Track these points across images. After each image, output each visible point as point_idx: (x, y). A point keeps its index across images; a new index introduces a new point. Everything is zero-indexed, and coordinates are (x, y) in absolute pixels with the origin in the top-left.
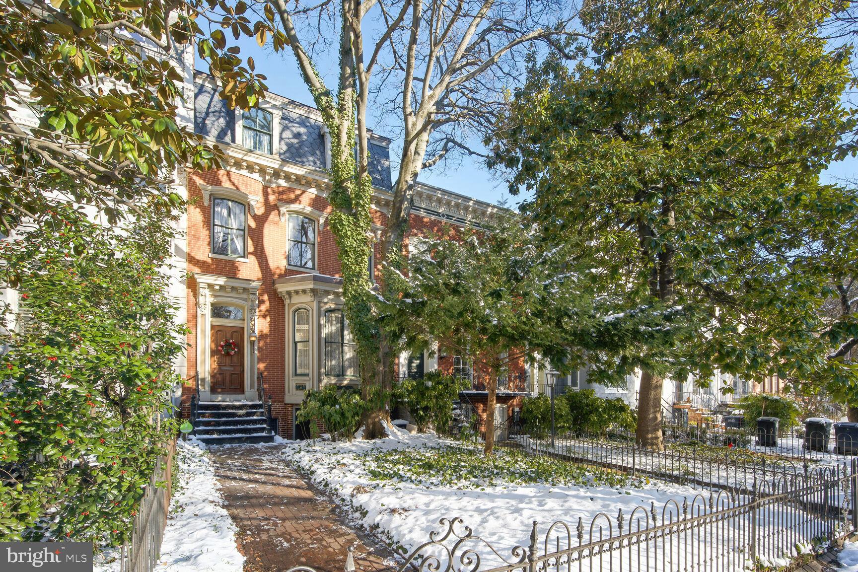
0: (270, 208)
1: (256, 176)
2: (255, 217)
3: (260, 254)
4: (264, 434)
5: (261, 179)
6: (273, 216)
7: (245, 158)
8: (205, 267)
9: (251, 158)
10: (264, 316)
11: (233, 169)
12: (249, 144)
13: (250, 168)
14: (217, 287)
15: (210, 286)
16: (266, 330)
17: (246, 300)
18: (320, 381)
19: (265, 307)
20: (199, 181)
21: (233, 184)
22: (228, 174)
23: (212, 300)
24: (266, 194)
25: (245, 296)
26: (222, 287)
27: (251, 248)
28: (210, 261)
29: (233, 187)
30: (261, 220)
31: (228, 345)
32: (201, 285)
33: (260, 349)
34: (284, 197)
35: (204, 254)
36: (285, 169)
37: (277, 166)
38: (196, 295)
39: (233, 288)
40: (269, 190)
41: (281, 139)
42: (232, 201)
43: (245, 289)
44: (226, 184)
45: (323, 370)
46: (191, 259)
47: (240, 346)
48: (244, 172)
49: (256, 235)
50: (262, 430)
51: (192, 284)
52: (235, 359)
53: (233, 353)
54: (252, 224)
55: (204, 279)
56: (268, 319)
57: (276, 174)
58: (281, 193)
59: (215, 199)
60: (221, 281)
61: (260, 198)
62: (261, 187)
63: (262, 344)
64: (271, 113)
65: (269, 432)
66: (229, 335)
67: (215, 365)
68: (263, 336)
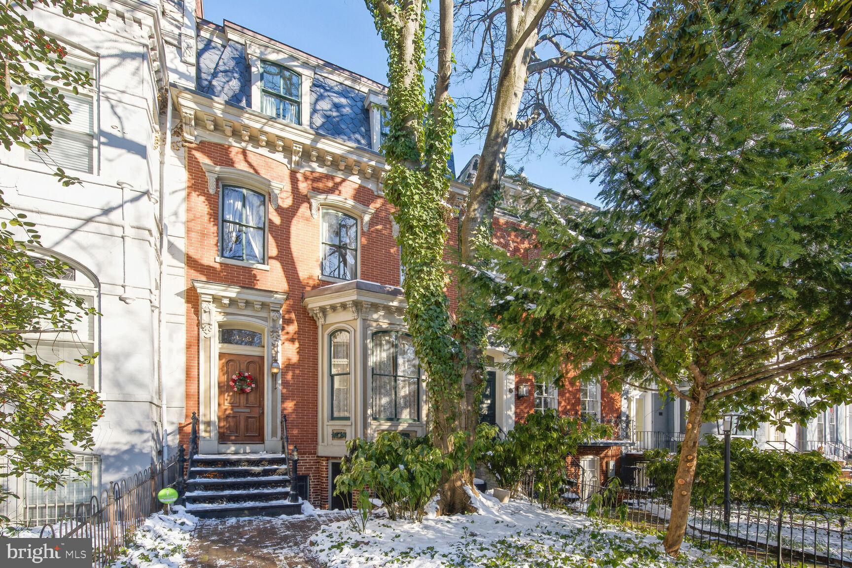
0: (300, 199)
1: (279, 156)
2: (279, 210)
3: (286, 259)
4: (287, 502)
5: (285, 161)
6: (304, 209)
7: (267, 129)
8: (211, 274)
9: (274, 130)
10: (292, 340)
11: (250, 147)
12: (271, 111)
13: (271, 145)
14: (226, 301)
15: (216, 300)
16: (295, 358)
17: (265, 319)
18: (365, 425)
19: (292, 328)
20: (203, 159)
21: (251, 165)
22: (244, 152)
23: (221, 318)
24: (294, 180)
25: (263, 314)
26: (233, 301)
27: (273, 251)
28: (217, 266)
29: (252, 171)
30: (288, 214)
31: (242, 379)
32: (204, 297)
33: (285, 384)
34: (321, 185)
35: (211, 258)
36: (319, 146)
37: (308, 142)
38: (197, 312)
39: (248, 303)
40: (300, 176)
41: (314, 111)
42: (247, 189)
43: (264, 305)
44: (241, 165)
45: (369, 412)
46: (192, 263)
47: (257, 381)
48: (264, 151)
49: (282, 235)
50: (285, 495)
51: (192, 297)
52: (252, 398)
53: (248, 389)
54: (277, 220)
55: (208, 289)
56: (297, 345)
57: (306, 155)
58: (316, 180)
59: (226, 187)
60: (232, 292)
61: (288, 186)
62: (287, 173)
63: (289, 376)
64: (299, 75)
65: (295, 499)
66: (243, 367)
67: (227, 405)
68: (289, 366)
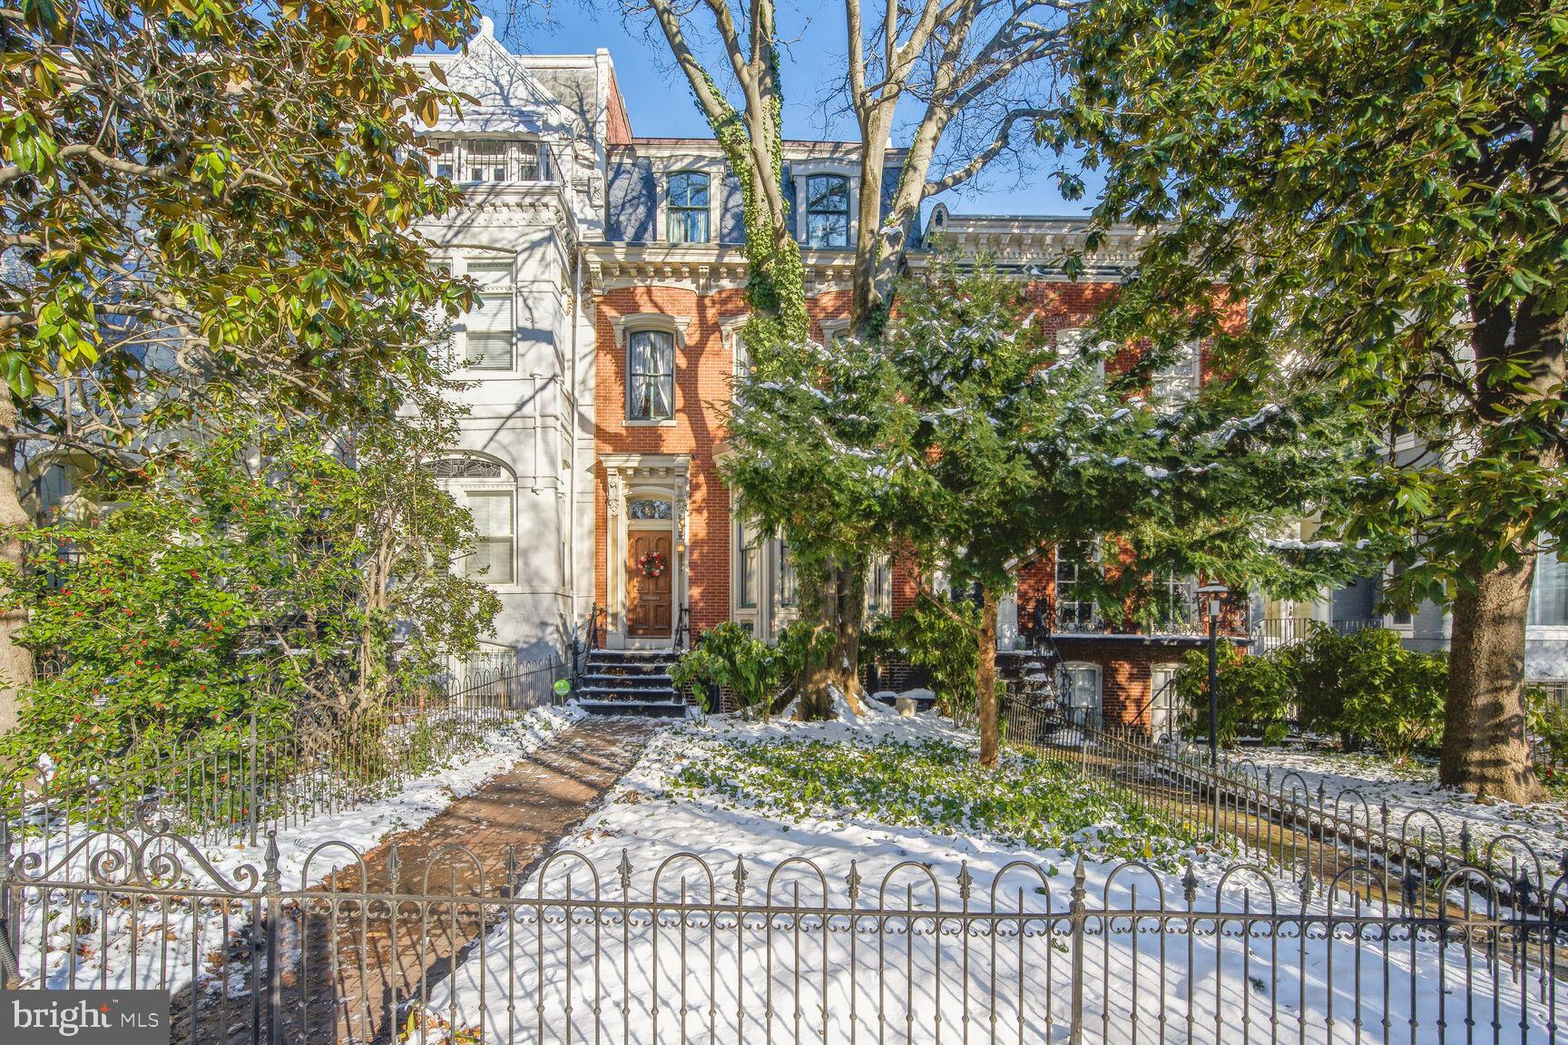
0: (708, 329)
1: (687, 284)
2: (687, 351)
3: (693, 409)
4: (671, 703)
5: (693, 287)
6: (712, 343)
7: (669, 259)
8: (618, 443)
9: (676, 258)
10: (699, 511)
11: (656, 283)
12: (677, 233)
13: (677, 273)
14: (630, 472)
15: (621, 471)
16: (702, 534)
17: (671, 487)
19: (700, 495)
20: (610, 312)
21: (656, 305)
22: (649, 291)
23: (626, 491)
24: (701, 308)
25: (669, 481)
26: (637, 471)
27: (680, 403)
28: (624, 432)
29: (656, 311)
30: (694, 353)
31: (650, 561)
32: (610, 471)
33: (693, 565)
34: (730, 306)
35: (617, 423)
36: (726, 260)
37: (713, 259)
38: (605, 489)
39: (652, 471)
40: (707, 302)
41: (726, 210)
42: (657, 332)
43: (668, 471)
44: (647, 308)
45: (777, 597)
46: (600, 434)
47: (665, 560)
48: (670, 282)
49: (686, 380)
50: (667, 696)
51: (600, 472)
52: (662, 582)
53: (657, 572)
54: (682, 362)
55: (613, 462)
56: (705, 514)
57: (715, 272)
58: (724, 302)
59: (635, 335)
60: (634, 461)
61: (693, 318)
62: (694, 299)
63: (696, 556)
64: (708, 174)
65: (679, 698)
66: (653, 545)
67: (635, 593)
68: (696, 544)
